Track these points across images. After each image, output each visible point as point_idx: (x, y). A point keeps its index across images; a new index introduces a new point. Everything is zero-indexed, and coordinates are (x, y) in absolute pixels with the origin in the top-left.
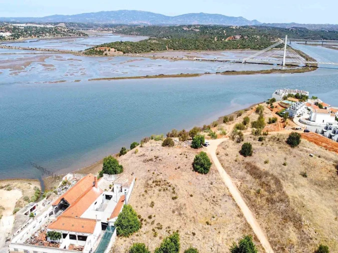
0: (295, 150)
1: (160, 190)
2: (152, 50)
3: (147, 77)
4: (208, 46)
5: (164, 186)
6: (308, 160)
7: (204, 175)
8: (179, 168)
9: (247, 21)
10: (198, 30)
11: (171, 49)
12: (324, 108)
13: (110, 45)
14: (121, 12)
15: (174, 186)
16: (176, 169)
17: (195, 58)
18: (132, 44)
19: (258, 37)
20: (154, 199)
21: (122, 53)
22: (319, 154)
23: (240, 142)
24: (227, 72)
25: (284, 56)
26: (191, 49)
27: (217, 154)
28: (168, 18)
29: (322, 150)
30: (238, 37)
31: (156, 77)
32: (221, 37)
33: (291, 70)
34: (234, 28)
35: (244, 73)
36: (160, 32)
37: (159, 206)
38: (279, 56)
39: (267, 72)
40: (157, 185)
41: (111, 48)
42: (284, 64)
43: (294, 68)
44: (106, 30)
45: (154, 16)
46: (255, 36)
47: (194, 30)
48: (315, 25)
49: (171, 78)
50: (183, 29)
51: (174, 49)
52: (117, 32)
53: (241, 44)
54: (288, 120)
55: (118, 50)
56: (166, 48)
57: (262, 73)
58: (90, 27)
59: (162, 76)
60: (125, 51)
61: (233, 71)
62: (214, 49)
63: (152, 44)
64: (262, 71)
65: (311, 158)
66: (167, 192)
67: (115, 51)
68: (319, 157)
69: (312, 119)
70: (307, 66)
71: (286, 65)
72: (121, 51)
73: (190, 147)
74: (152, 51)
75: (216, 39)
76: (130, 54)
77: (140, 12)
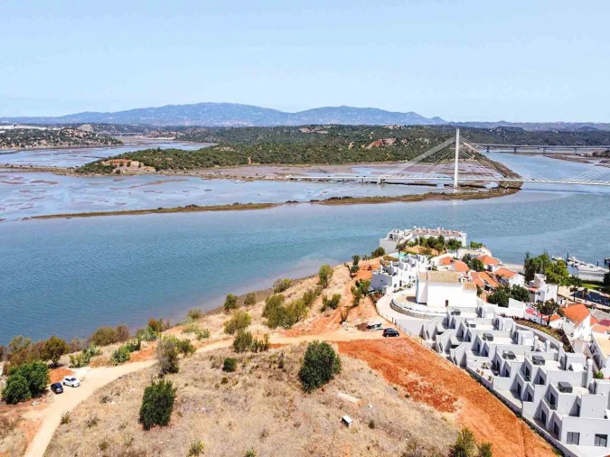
2: (218, 164)
10: (326, 132)
11: (256, 161)
12: (486, 267)
14: (202, 106)
17: (290, 176)
19: (427, 141)
21: (152, 169)
26: (295, 162)
28: (285, 115)
30: (390, 141)
32: (361, 140)
33: (464, 194)
39: (417, 199)
42: (456, 184)
43: (470, 191)
44: (164, 136)
45: (259, 113)
47: (320, 131)
50: (300, 132)
51: (262, 163)
53: (393, 153)
55: (146, 165)
56: (246, 159)
57: (404, 201)
59: (192, 208)
60: (160, 165)
61: (347, 198)
62: (338, 162)
63: (220, 154)
64: (405, 196)
67: (140, 166)
69: (419, 300)
70: (500, 186)
71: (462, 186)
74: (216, 166)
75: (351, 146)
76: (168, 171)
77: (237, 106)
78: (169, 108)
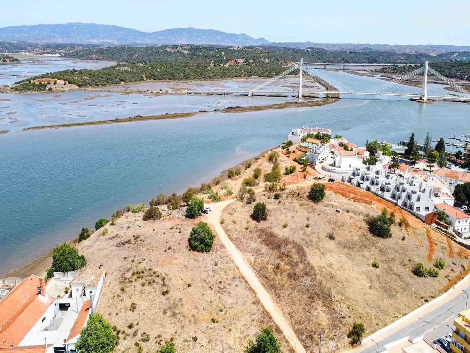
0: (319, 206)
1: (143, 285)
2: (123, 81)
3: (117, 120)
4: (202, 74)
5: (150, 278)
6: (335, 217)
7: (205, 254)
8: (170, 248)
9: (251, 39)
10: (187, 52)
11: (150, 78)
12: (350, 149)
13: (57, 76)
14: (71, 25)
15: (163, 275)
16: (165, 251)
17: (185, 91)
18: (90, 73)
19: (267, 60)
20: (135, 299)
21: (76, 87)
22: (347, 207)
23: (250, 203)
24: (230, 109)
25: (300, 85)
26: (179, 79)
27: (222, 223)
28: (144, 34)
29: (350, 202)
30: (241, 61)
31: (130, 119)
32: (219, 61)
33: (309, 102)
34: (236, 49)
35: (251, 109)
36: (133, 55)
37: (143, 307)
38: (293, 85)
39: (281, 107)
40: (138, 277)
41: (59, 79)
42: (300, 95)
43: (312, 100)
44: (49, 53)
45: (122, 32)
46: (263, 60)
47: (182, 51)
48: (334, 45)
49: (152, 120)
50: (167, 51)
51: (155, 80)
52: (67, 56)
53: (245, 71)
54: (309, 168)
55: (69, 83)
56: (142, 77)
57: (274, 108)
58: (23, 49)
59: (139, 118)
60: (80, 83)
61: (237, 107)
62: (210, 78)
63: (122, 73)
64: (274, 105)
65: (338, 214)
66: (155, 285)
67: (65, 84)
68: (348, 212)
69: (337, 165)
70: (327, 96)
71: (304, 96)
72: (75, 83)
73: (184, 217)
74: (122, 83)
75: (212, 64)
76: (90, 88)
77: (102, 26)
78: (41, 27)
